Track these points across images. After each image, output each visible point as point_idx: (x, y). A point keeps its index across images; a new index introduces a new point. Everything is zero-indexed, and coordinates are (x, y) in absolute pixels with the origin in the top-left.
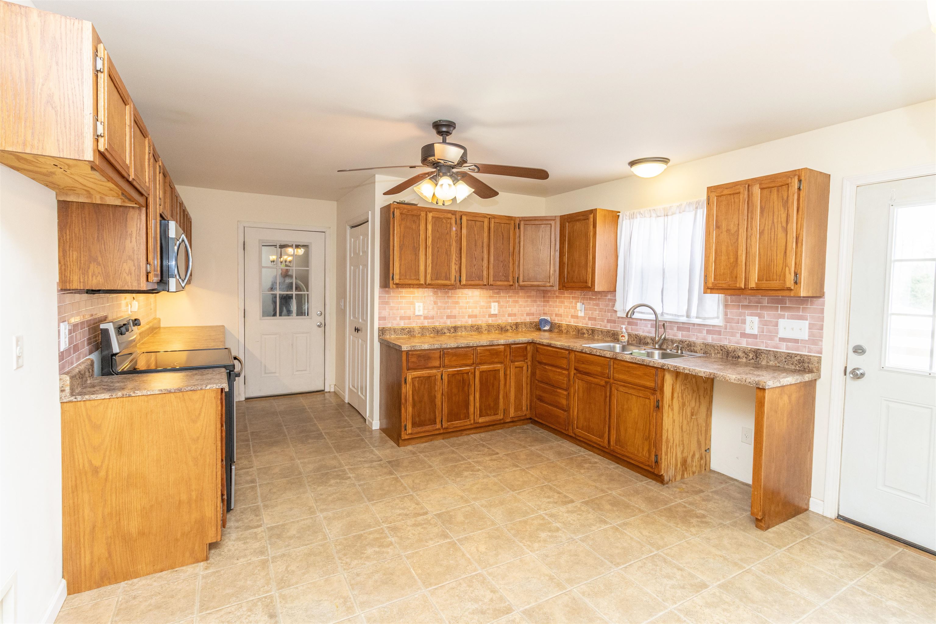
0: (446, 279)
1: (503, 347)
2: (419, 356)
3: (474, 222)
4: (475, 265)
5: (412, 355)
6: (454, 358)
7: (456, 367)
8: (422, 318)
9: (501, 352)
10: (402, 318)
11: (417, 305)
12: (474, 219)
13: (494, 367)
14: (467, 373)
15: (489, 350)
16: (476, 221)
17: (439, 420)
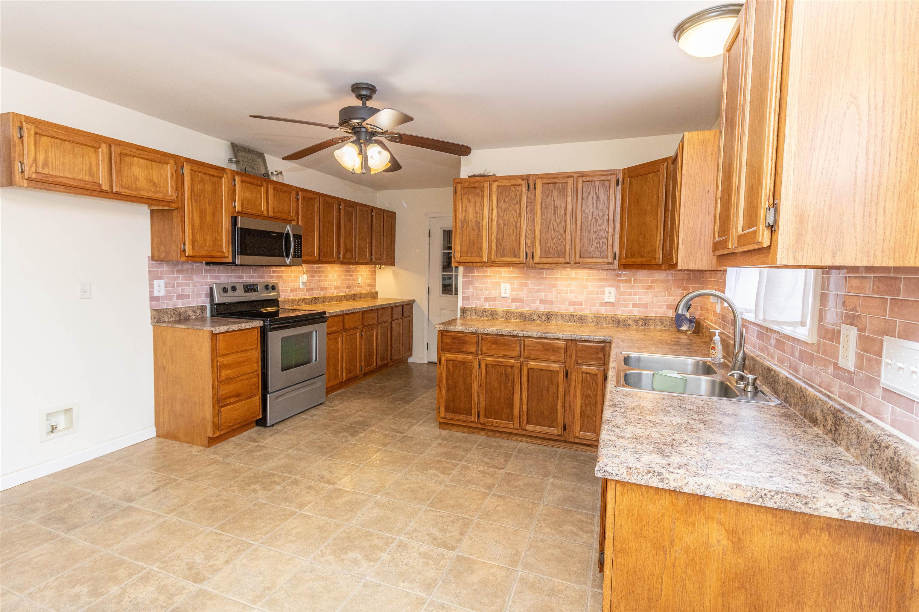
0: (515, 256)
1: (564, 342)
2: (454, 338)
3: (552, 185)
4: (553, 239)
5: (446, 335)
6: (494, 346)
7: (498, 357)
8: (510, 301)
9: (560, 348)
10: (486, 299)
11: (503, 285)
12: (553, 181)
13: (548, 366)
14: (512, 367)
15: (542, 344)
16: (556, 183)
17: (474, 412)
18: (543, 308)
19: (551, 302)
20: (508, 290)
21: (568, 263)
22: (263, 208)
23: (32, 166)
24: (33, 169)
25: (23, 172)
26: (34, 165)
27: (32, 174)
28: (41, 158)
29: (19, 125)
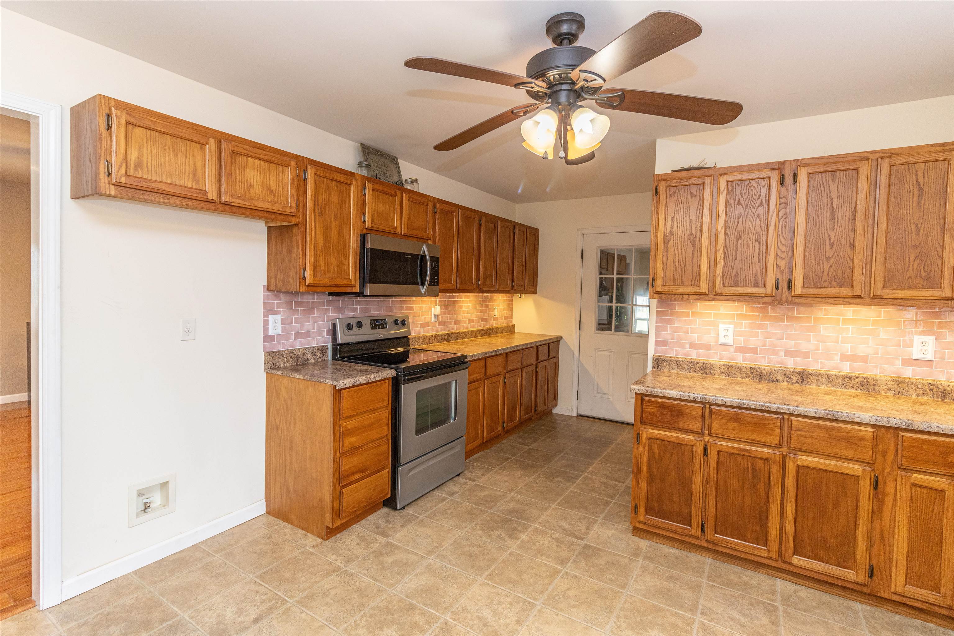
0: (756, 285)
1: (872, 430)
2: (662, 406)
3: (829, 175)
4: (828, 259)
5: (649, 402)
6: (734, 425)
7: (738, 441)
8: (732, 349)
9: (863, 439)
11: (722, 327)
12: (830, 168)
13: (838, 467)
14: (766, 460)
15: (826, 429)
16: (835, 171)
17: (696, 521)
18: (791, 364)
19: (806, 355)
20: (730, 334)
21: (860, 297)
22: (397, 224)
23: (121, 166)
24: (123, 171)
25: (109, 174)
26: (124, 164)
27: (121, 177)
28: (133, 156)
29: (107, 111)
